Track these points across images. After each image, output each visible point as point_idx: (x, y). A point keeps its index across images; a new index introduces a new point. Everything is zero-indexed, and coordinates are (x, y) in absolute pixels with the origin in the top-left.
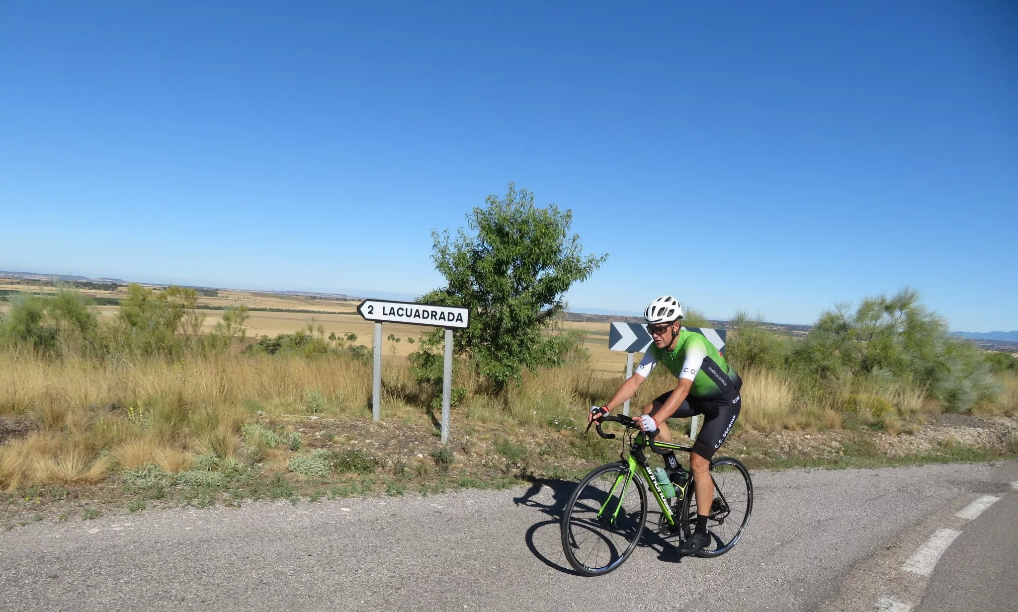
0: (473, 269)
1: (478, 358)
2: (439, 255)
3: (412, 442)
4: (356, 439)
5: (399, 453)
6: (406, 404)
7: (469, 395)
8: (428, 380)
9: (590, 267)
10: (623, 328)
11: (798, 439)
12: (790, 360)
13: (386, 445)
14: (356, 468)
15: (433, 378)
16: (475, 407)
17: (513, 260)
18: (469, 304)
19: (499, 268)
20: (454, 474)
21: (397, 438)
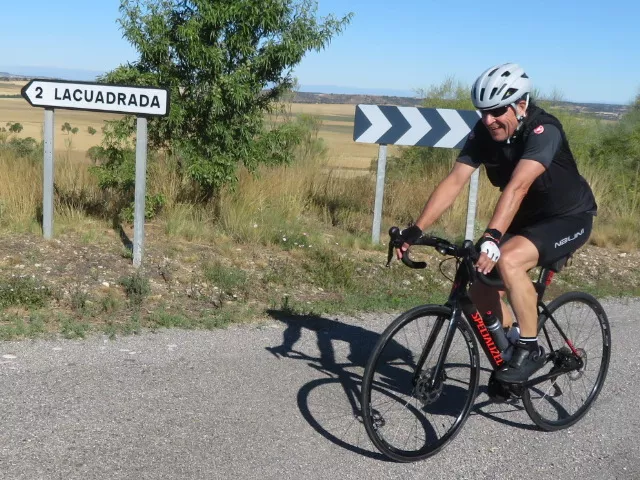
0: (173, 37)
1: (181, 154)
2: (128, 18)
3: (95, 266)
4: (21, 262)
5: (78, 282)
6: (87, 215)
7: (169, 203)
8: (115, 184)
9: (328, 32)
10: (373, 113)
11: (609, 259)
12: (597, 152)
13: (61, 270)
14: (23, 301)
15: (120, 181)
16: (176, 219)
17: (226, 24)
18: (168, 83)
19: (207, 34)
20: (150, 308)
21: (75, 261)
